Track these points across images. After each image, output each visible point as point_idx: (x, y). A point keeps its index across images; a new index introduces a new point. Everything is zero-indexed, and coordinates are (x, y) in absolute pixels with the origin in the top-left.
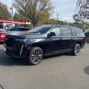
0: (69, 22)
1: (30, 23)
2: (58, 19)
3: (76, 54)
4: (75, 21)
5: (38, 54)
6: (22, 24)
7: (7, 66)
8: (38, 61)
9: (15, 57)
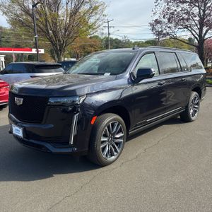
0: (133, 41)
1: (42, 51)
2: (109, 34)
3: (193, 118)
4: (155, 37)
5: (114, 134)
6: (22, 54)
7: (34, 180)
8: (116, 151)
9: (54, 150)
